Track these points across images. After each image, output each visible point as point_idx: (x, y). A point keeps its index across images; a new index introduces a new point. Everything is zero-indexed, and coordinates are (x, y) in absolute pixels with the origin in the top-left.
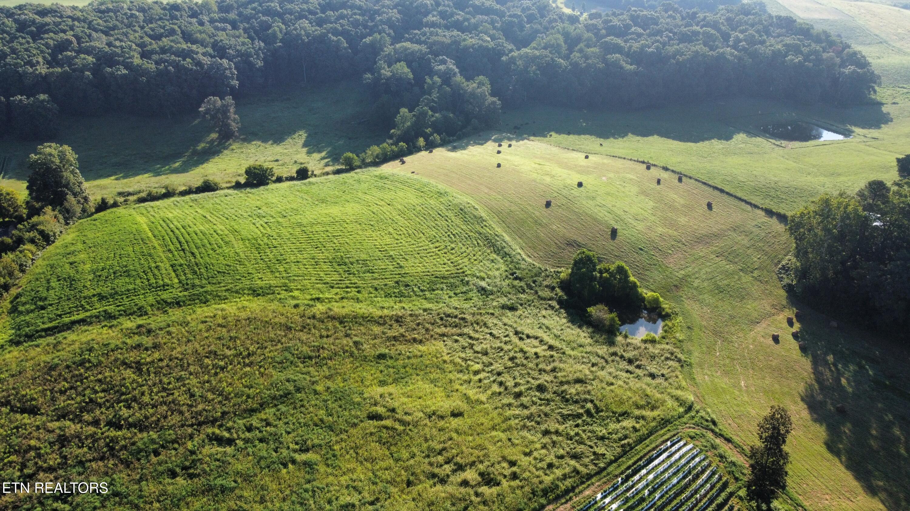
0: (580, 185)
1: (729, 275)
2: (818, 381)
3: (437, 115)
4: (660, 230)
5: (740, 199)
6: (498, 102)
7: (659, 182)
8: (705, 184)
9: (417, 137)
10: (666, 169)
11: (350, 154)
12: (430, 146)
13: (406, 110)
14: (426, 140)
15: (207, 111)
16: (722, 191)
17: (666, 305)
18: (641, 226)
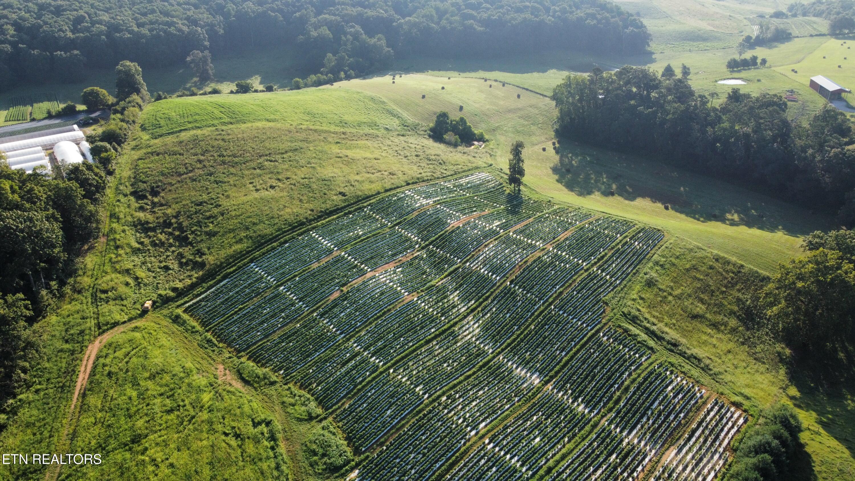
0: (443, 88)
1: (524, 126)
2: (560, 163)
3: (351, 59)
4: (488, 107)
5: (537, 93)
6: (392, 51)
7: (491, 86)
8: (518, 87)
9: (339, 72)
10: (496, 81)
11: (297, 79)
12: (348, 78)
13: (331, 55)
14: (345, 73)
15: (193, 61)
16: (527, 90)
17: (487, 137)
18: (477, 105)
